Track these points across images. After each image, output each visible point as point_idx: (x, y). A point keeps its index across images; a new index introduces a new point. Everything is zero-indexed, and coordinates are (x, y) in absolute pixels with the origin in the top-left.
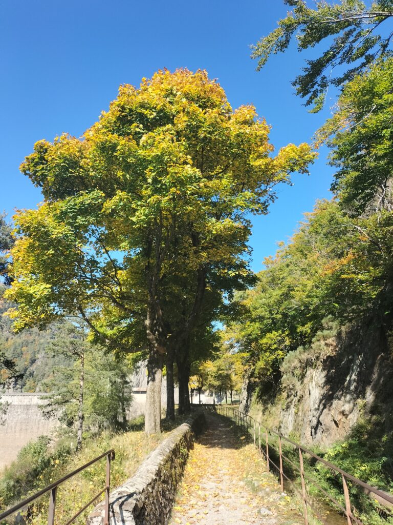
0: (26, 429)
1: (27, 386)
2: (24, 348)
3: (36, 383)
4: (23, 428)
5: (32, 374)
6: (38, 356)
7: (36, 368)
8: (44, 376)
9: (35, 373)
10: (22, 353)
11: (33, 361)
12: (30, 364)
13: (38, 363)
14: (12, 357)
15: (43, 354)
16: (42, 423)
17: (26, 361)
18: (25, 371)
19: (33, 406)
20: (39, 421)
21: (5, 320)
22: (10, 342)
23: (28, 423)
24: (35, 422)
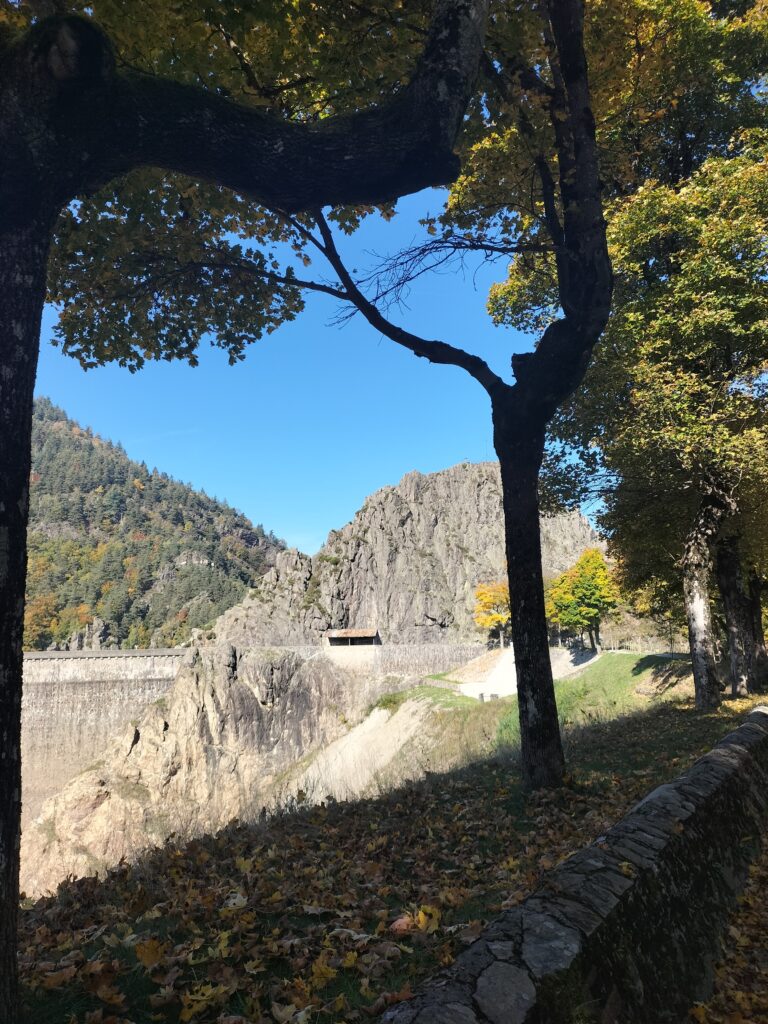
0: (48, 747)
1: (132, 637)
2: (129, 560)
3: (150, 630)
4: (39, 743)
5: (143, 613)
6: (157, 574)
7: (152, 600)
8: (166, 614)
9: (151, 609)
10: (124, 571)
11: (146, 586)
12: (139, 592)
13: (158, 588)
14: (101, 578)
15: (166, 571)
16: (90, 728)
17: (130, 586)
18: (128, 607)
19: (60, 686)
20: (80, 725)
21: (91, 506)
22: (102, 549)
23: (50, 729)
24: (71, 725)
